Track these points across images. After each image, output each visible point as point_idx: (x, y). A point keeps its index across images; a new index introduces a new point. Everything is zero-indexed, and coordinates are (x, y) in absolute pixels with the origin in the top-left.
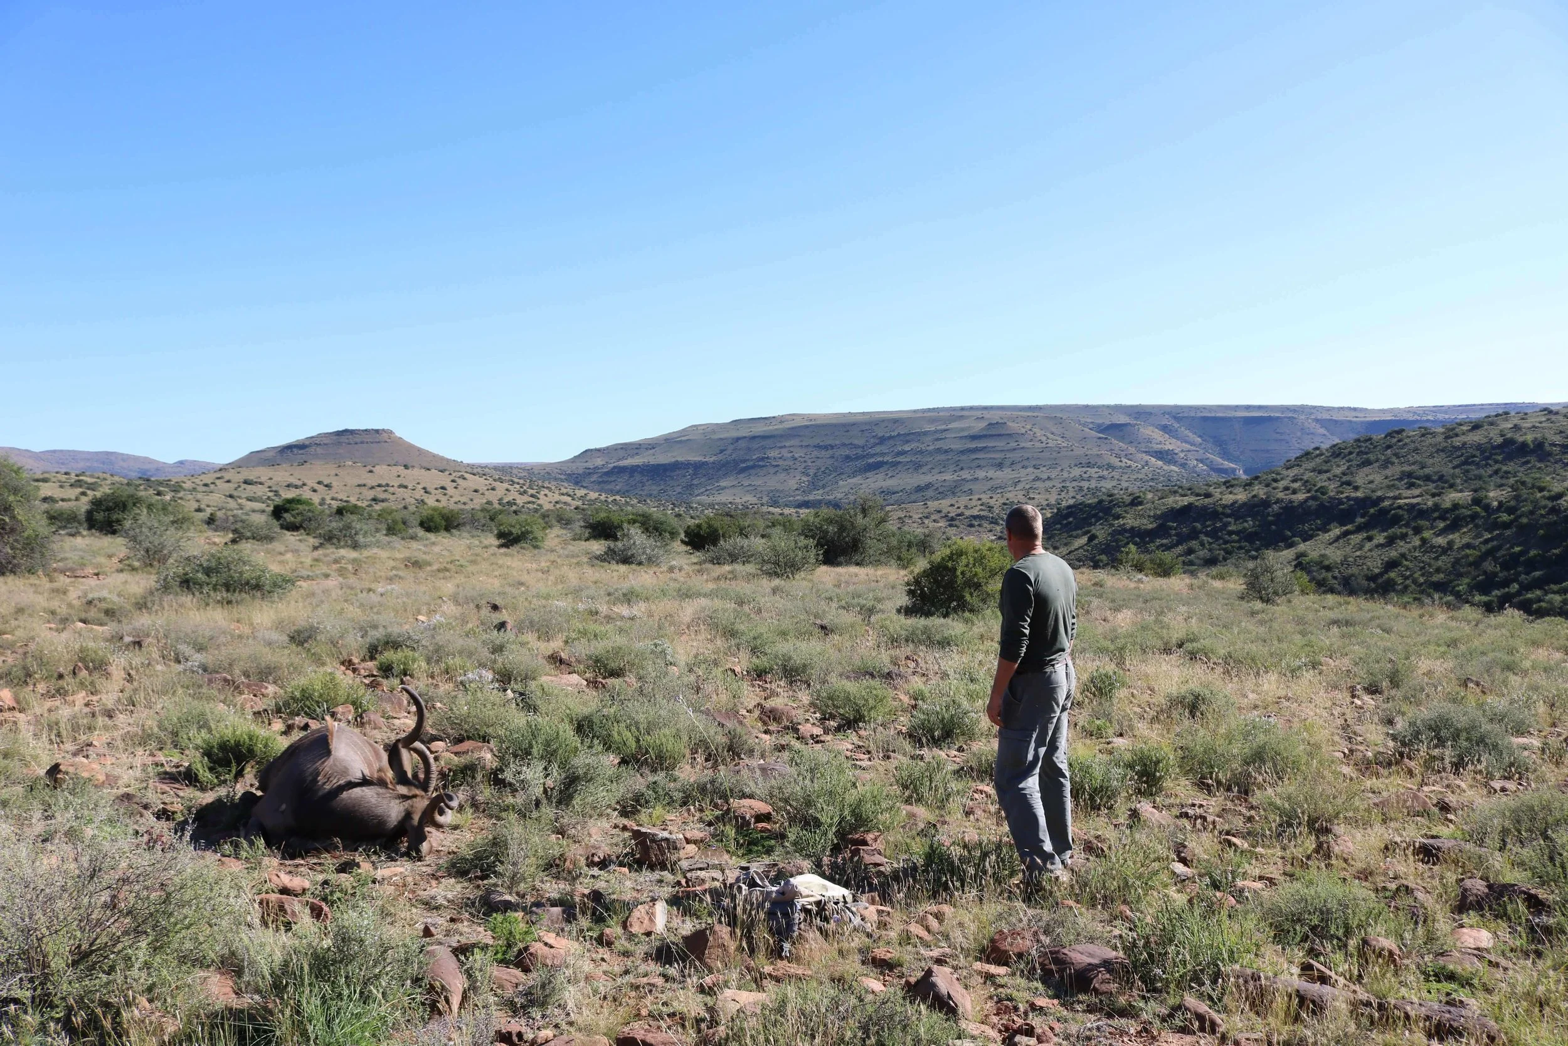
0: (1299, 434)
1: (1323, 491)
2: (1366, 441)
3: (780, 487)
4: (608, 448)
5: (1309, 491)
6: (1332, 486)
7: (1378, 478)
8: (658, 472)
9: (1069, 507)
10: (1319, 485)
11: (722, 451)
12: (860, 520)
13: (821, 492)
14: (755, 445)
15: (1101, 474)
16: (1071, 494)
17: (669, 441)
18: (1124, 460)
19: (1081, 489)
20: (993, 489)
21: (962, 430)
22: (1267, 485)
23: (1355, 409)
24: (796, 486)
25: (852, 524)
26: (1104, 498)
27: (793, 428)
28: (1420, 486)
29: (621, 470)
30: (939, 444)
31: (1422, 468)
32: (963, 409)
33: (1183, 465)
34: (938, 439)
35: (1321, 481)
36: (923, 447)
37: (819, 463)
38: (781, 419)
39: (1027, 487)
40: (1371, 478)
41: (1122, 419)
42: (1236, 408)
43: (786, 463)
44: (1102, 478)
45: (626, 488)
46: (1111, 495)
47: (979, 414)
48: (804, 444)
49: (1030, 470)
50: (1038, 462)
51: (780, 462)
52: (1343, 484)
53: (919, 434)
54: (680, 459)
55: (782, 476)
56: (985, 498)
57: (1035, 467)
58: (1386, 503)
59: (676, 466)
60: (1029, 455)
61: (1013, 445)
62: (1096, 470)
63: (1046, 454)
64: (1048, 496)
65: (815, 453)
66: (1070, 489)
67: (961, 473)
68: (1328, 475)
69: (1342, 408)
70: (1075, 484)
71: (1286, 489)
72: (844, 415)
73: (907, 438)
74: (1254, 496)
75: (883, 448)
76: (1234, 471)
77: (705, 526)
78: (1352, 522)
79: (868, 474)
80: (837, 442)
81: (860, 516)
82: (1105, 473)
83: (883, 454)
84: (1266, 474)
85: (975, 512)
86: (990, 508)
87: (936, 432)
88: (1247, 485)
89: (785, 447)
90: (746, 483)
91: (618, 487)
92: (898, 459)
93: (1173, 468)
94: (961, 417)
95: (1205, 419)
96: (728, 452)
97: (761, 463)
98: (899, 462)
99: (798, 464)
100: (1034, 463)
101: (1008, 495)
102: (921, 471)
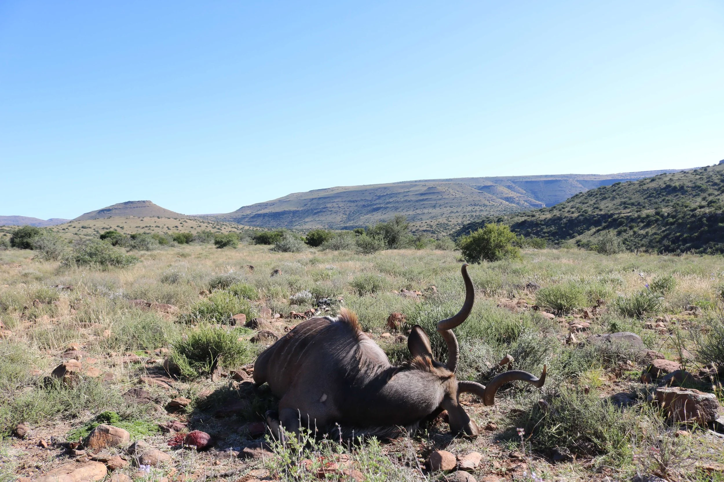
0: (570, 187)
1: (586, 212)
2: (603, 188)
3: (333, 221)
4: (252, 205)
5: (579, 212)
6: (590, 210)
7: (610, 205)
8: (276, 216)
9: (469, 224)
10: (584, 209)
11: (305, 205)
12: (396, 228)
13: (352, 222)
14: (321, 202)
15: (481, 209)
16: (468, 218)
17: (281, 201)
18: (491, 202)
19: (472, 216)
20: (432, 218)
21: (416, 191)
22: (560, 210)
23: (594, 175)
24: (340, 220)
25: (392, 229)
26: (485, 219)
27: (338, 193)
28: (629, 208)
29: (259, 216)
30: (406, 198)
31: (630, 199)
32: (416, 181)
33: (518, 204)
34: (405, 196)
35: (584, 207)
36: (398, 199)
37: (351, 209)
38: (332, 189)
39: (448, 216)
40: (607, 205)
41: (489, 184)
42: (541, 176)
43: (335, 209)
44: (481, 210)
45: (261, 224)
46: (488, 218)
47: (423, 183)
48: (343, 200)
49: (448, 208)
50: (452, 205)
51: (333, 209)
52: (594, 208)
53: (396, 194)
54: (286, 209)
55: (334, 216)
56: (429, 222)
57: (450, 207)
58: (616, 216)
59: (284, 213)
60: (448, 201)
61: (440, 197)
62: (479, 207)
63: (455, 201)
64: (457, 220)
65: (349, 204)
66: (467, 216)
67: (417, 211)
68: (587, 204)
69: (589, 175)
70: (469, 214)
71: (569, 211)
72: (361, 186)
73: (391, 195)
74: (554, 216)
75: (380, 201)
76: (541, 205)
77: (316, 234)
78: (601, 225)
79: (374, 213)
80: (359, 199)
81: (395, 226)
82: (483, 208)
83: (380, 204)
84: (559, 205)
86: (431, 226)
87: (404, 192)
88: (550, 210)
89: (334, 202)
90: (317, 219)
91: (258, 224)
92: (388, 205)
93: (513, 205)
94: (416, 185)
95: (527, 182)
96: (308, 205)
97: (324, 210)
98: (388, 207)
99: (341, 209)
100: (450, 205)
101: (439, 220)
102: (398, 211)
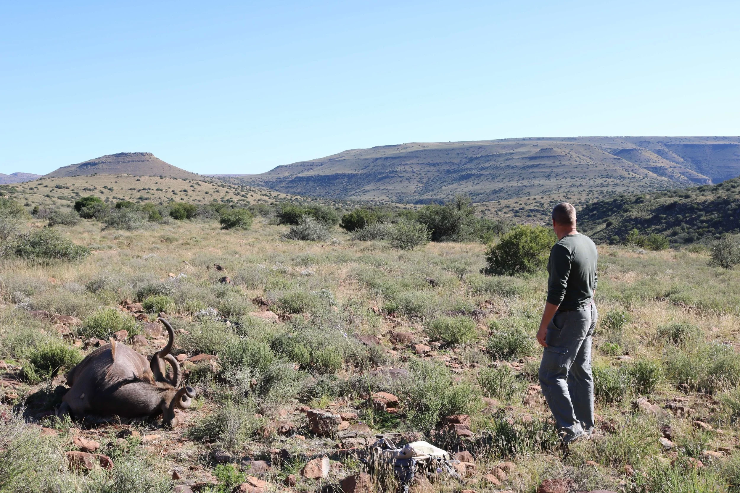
3: (404, 190)
4: (292, 165)
9: (594, 204)
11: (366, 167)
12: (456, 213)
13: (431, 194)
14: (388, 163)
15: (615, 182)
16: (596, 195)
17: (332, 160)
18: (631, 173)
19: (602, 192)
20: (544, 192)
21: (524, 153)
22: (728, 190)
24: (414, 190)
25: (451, 215)
26: (618, 198)
27: (412, 152)
29: (300, 179)
30: (508, 163)
32: (524, 139)
33: (671, 177)
34: (507, 160)
36: (497, 164)
37: (430, 175)
38: (405, 146)
39: (566, 191)
41: (630, 146)
42: (708, 138)
43: (407, 175)
44: (616, 185)
45: (304, 191)
46: (622, 197)
47: (534, 142)
48: (420, 162)
49: (569, 179)
50: (574, 175)
51: (404, 174)
53: (495, 156)
54: (339, 172)
55: (406, 183)
56: (538, 198)
57: (572, 178)
59: (336, 177)
60: (568, 170)
61: (558, 163)
62: (612, 179)
63: (579, 169)
64: (580, 197)
65: (427, 168)
66: (595, 192)
67: (523, 181)
70: (598, 189)
72: (446, 143)
73: (487, 158)
74: (719, 197)
75: (472, 165)
76: (705, 180)
77: (355, 216)
79: (461, 182)
80: (442, 161)
81: (456, 210)
82: (618, 182)
83: (471, 169)
84: (727, 182)
85: (532, 207)
86: (542, 205)
87: (506, 154)
88: (714, 190)
89: (407, 164)
90: (382, 188)
91: (298, 190)
92: (481, 172)
93: (664, 178)
94: (523, 145)
95: (686, 146)
96: (370, 168)
97: (392, 175)
98: (482, 174)
99: (416, 175)
100: (571, 175)
101: (554, 196)
102: (496, 180)
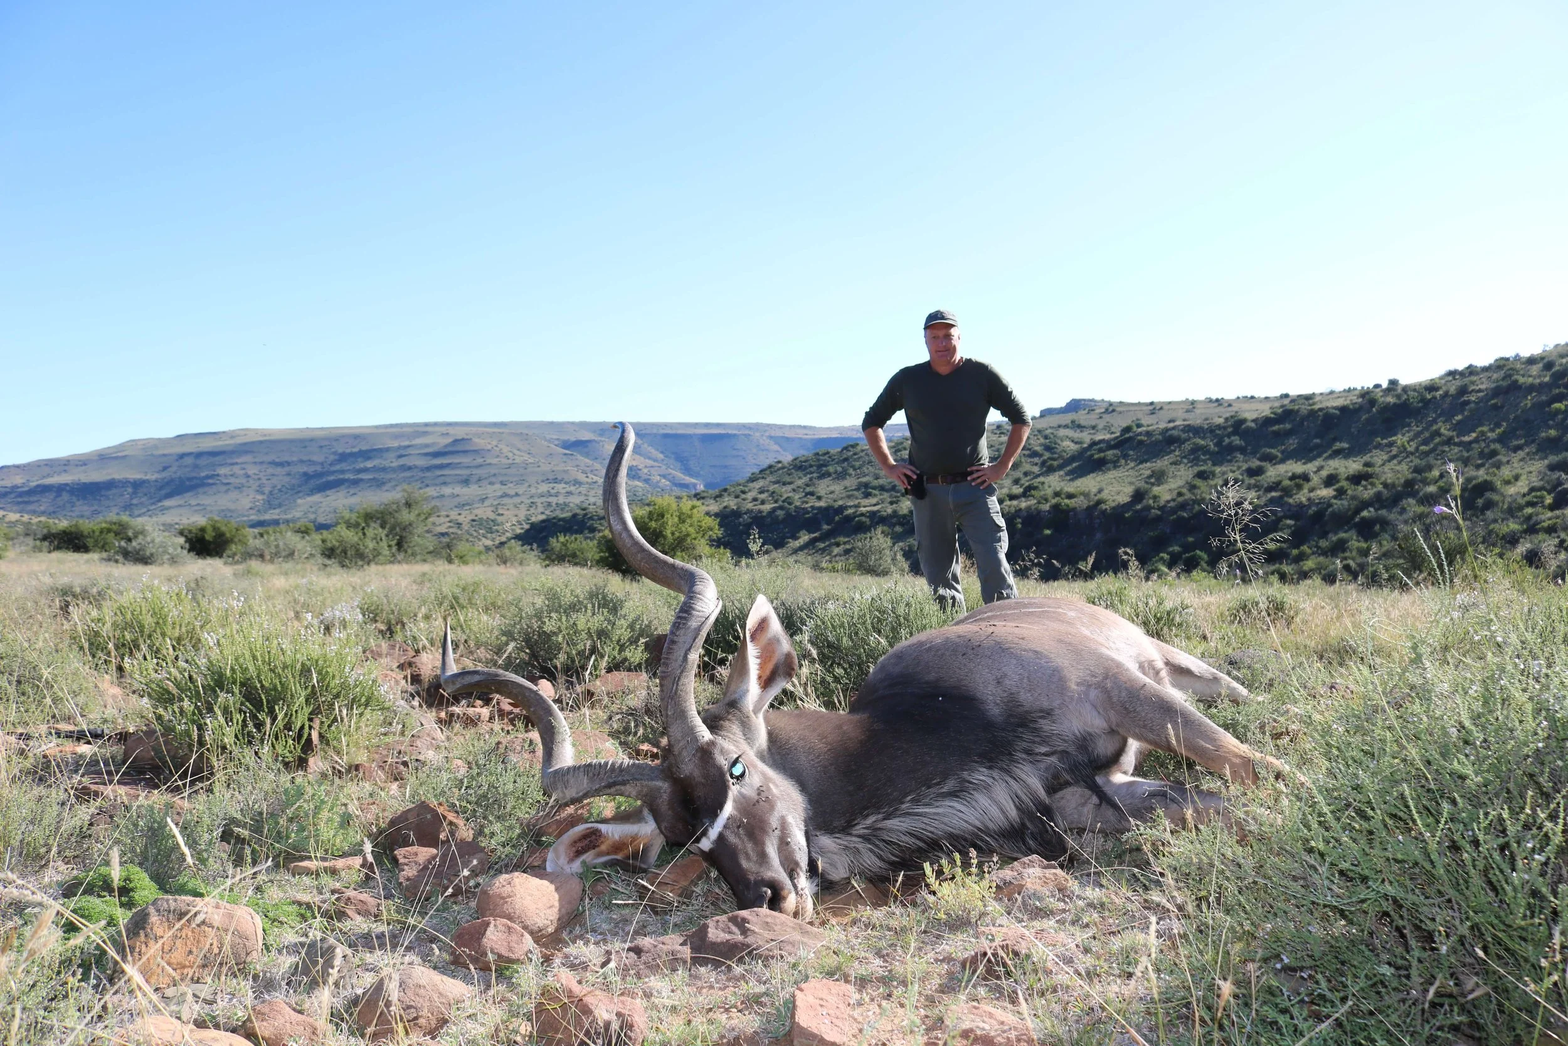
0: (755, 451)
1: (788, 501)
2: (825, 454)
3: (232, 506)
4: (29, 464)
5: (776, 502)
6: (797, 498)
7: (838, 488)
8: (89, 491)
9: (543, 521)
10: (785, 496)
11: (165, 468)
13: (277, 511)
14: (202, 462)
15: (568, 489)
16: (541, 509)
17: (103, 457)
18: (591, 476)
19: (549, 504)
20: (461, 506)
21: (427, 446)
22: (737, 497)
23: (805, 427)
24: (250, 505)
26: (578, 511)
27: (245, 444)
28: (875, 495)
29: (44, 489)
30: (402, 461)
31: (877, 478)
32: (426, 425)
33: (647, 481)
34: (400, 456)
35: (786, 491)
36: (386, 463)
37: (274, 481)
38: (231, 435)
39: (495, 503)
40: (832, 488)
41: (586, 436)
42: (696, 425)
43: (237, 481)
44: (569, 493)
45: (51, 509)
46: (584, 509)
47: (444, 430)
48: (257, 460)
49: (498, 486)
50: (504, 479)
51: (232, 480)
52: (807, 494)
53: (380, 450)
54: (117, 476)
55: (234, 495)
56: (454, 515)
57: (502, 483)
58: (850, 511)
59: (110, 485)
60: (496, 471)
61: (480, 461)
62: (563, 485)
63: (513, 471)
64: (516, 512)
65: (270, 470)
66: (539, 505)
67: (428, 489)
68: (792, 486)
69: (794, 426)
70: (543, 499)
71: (755, 500)
72: (301, 430)
73: (366, 455)
74: (725, 507)
75: (343, 466)
76: (695, 485)
78: (818, 529)
79: (328, 492)
80: (295, 459)
82: (572, 488)
83: (343, 472)
84: (733, 486)
85: (443, 529)
86: (459, 525)
87: (399, 448)
88: (717, 497)
89: (237, 463)
90: (193, 502)
91: (42, 508)
92: (360, 476)
93: (637, 483)
94: (425, 433)
95: (666, 436)
96: (174, 469)
97: (210, 481)
98: (362, 480)
99: (251, 482)
100: (501, 479)
101: (476, 512)
102: (385, 488)
